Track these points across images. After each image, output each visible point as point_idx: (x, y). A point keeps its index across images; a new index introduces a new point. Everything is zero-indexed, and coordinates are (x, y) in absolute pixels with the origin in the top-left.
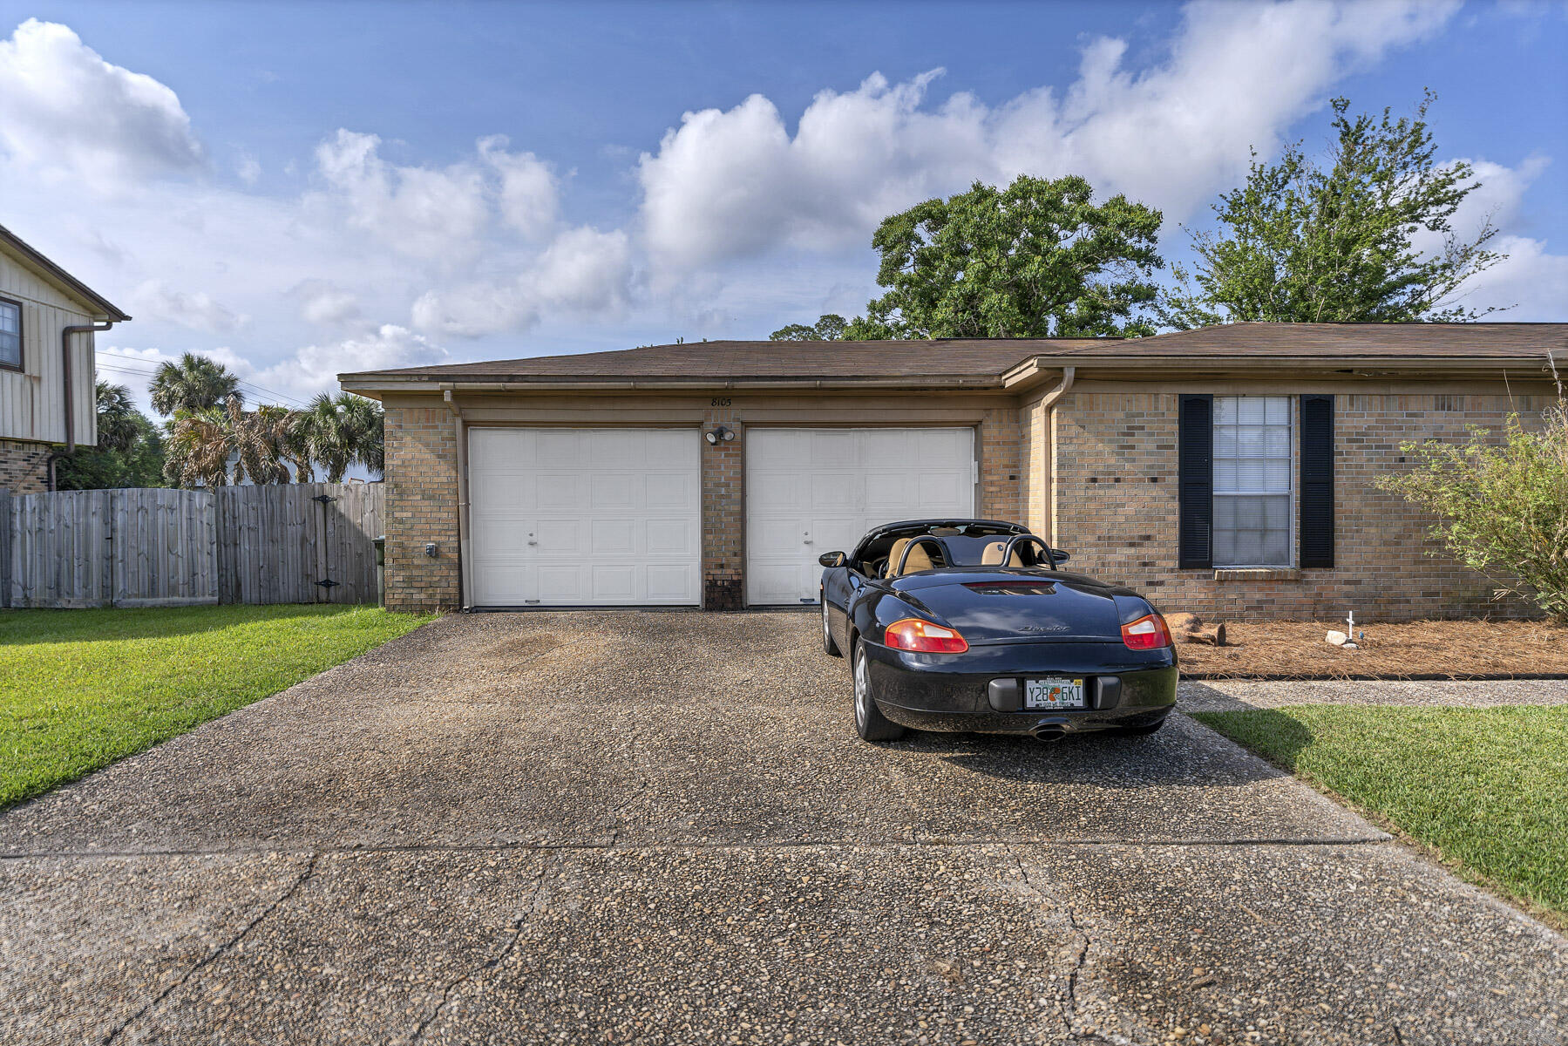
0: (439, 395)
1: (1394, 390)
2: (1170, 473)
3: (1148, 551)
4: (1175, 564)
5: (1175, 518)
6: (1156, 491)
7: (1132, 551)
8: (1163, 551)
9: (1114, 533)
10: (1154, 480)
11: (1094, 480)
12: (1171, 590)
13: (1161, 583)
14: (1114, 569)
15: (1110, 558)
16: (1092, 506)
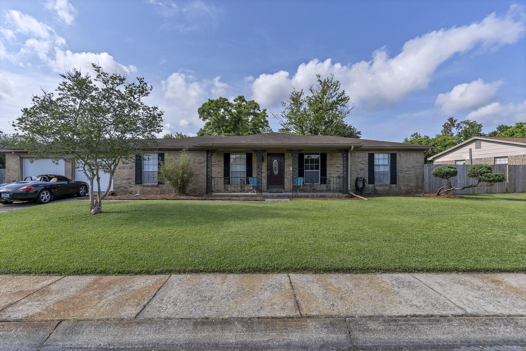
0: (11, 152)
1: (175, 152)
2: (134, 167)
3: (130, 181)
4: (134, 183)
5: (135, 175)
6: (131, 170)
7: (127, 181)
8: (132, 181)
9: (124, 178)
10: (131, 168)
11: (120, 168)
12: (134, 188)
13: (132, 187)
14: (123, 184)
15: (123, 182)
16: (119, 173)
